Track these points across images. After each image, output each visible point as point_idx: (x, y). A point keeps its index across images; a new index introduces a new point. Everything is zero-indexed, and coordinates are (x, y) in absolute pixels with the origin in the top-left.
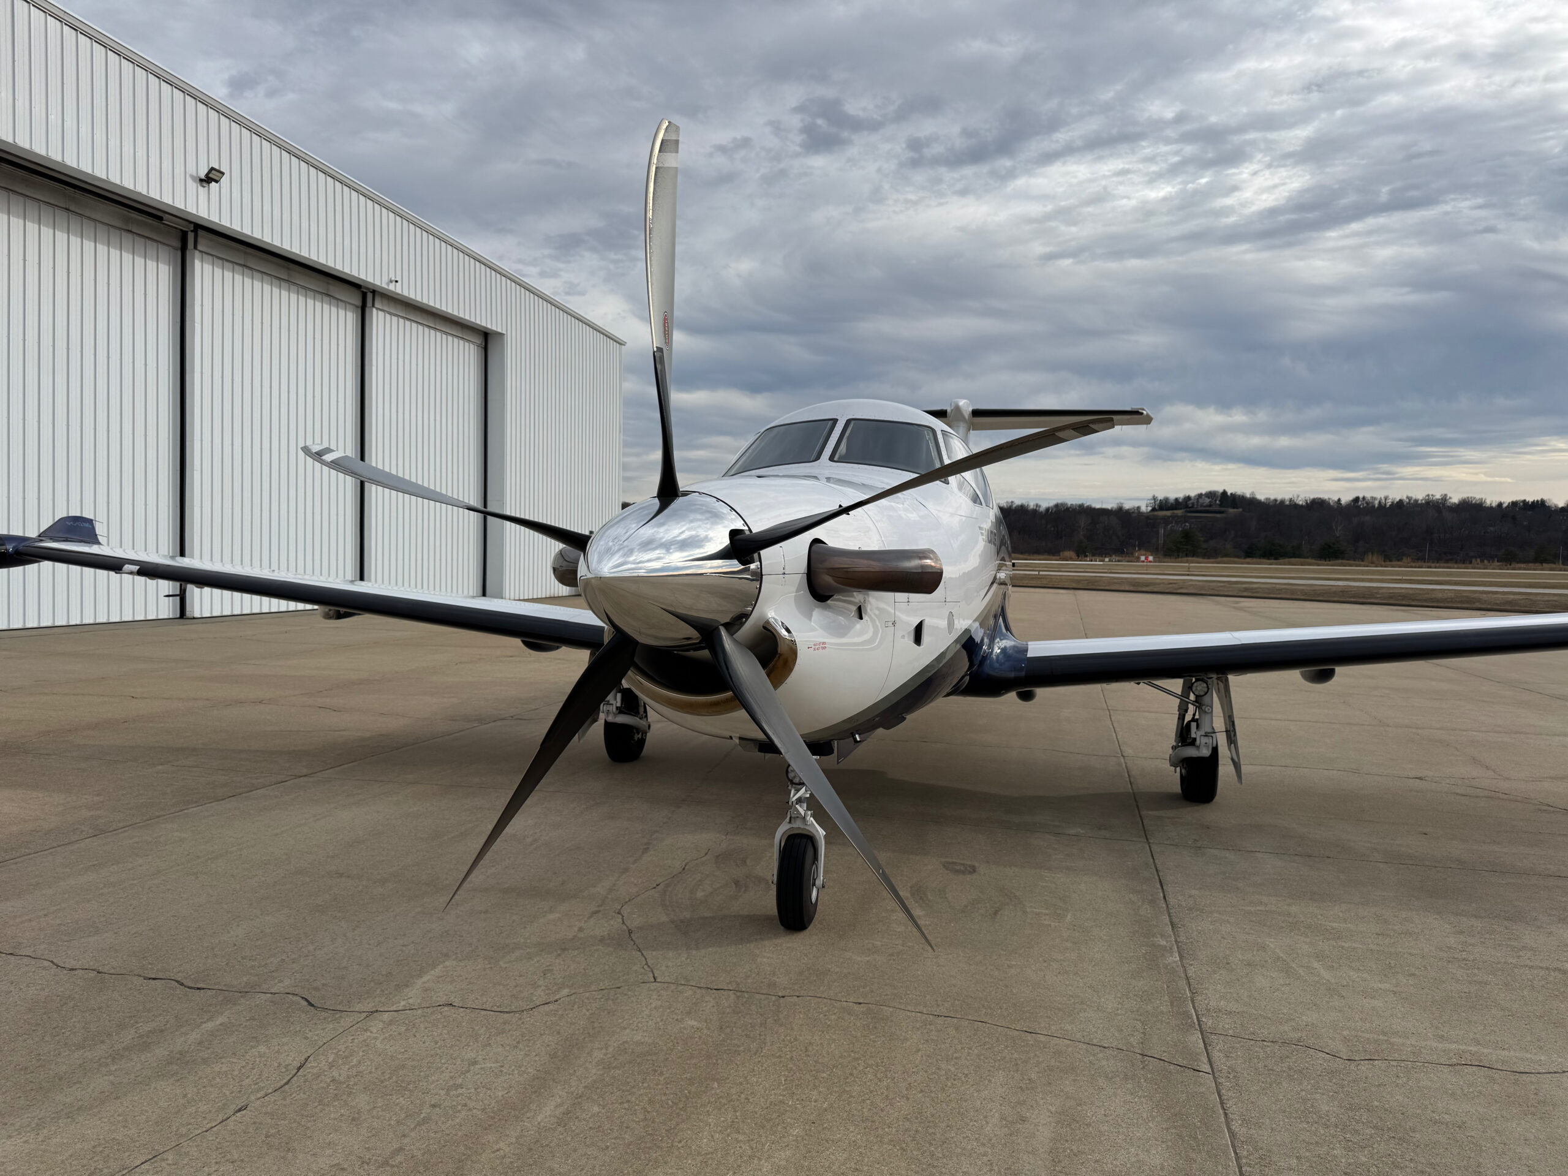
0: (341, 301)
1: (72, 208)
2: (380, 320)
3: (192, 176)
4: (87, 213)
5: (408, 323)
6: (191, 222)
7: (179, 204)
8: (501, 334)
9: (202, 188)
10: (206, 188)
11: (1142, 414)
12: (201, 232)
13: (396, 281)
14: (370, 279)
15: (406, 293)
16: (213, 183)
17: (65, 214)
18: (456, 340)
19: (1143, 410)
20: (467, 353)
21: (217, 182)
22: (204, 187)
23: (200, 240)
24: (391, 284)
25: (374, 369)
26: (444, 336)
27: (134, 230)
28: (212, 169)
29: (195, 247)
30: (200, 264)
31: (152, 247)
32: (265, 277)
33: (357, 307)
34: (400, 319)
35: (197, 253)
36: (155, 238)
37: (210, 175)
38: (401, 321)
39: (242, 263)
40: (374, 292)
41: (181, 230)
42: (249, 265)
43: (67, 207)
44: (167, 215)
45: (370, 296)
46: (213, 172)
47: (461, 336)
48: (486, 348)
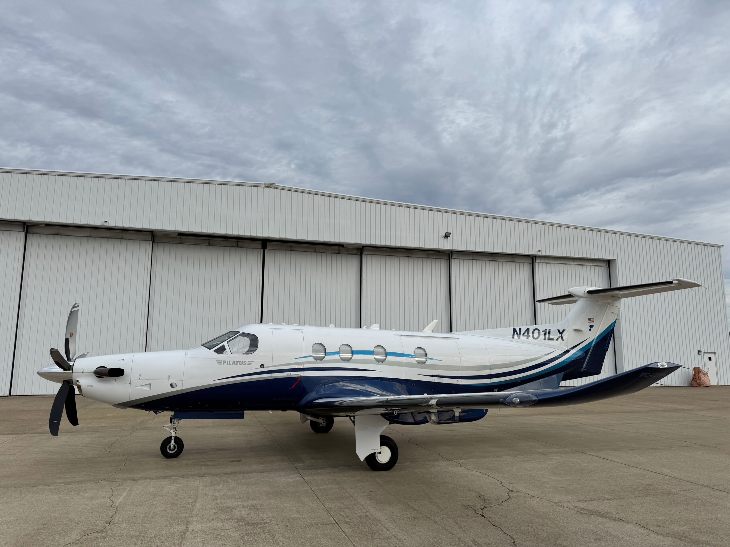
0: (521, 263)
1: (410, 256)
3: (441, 237)
4: (415, 256)
7: (436, 247)
8: (615, 260)
9: (445, 240)
10: (447, 239)
12: (453, 252)
13: (542, 251)
14: (527, 253)
15: (548, 254)
16: (449, 237)
17: (408, 258)
20: (595, 272)
23: (454, 256)
24: (539, 252)
27: (431, 257)
29: (452, 258)
30: (454, 263)
31: (438, 261)
33: (530, 263)
35: (452, 260)
36: (439, 258)
37: (447, 235)
39: (472, 259)
41: (448, 253)
42: (474, 259)
45: (534, 258)
47: (592, 265)
48: (609, 267)
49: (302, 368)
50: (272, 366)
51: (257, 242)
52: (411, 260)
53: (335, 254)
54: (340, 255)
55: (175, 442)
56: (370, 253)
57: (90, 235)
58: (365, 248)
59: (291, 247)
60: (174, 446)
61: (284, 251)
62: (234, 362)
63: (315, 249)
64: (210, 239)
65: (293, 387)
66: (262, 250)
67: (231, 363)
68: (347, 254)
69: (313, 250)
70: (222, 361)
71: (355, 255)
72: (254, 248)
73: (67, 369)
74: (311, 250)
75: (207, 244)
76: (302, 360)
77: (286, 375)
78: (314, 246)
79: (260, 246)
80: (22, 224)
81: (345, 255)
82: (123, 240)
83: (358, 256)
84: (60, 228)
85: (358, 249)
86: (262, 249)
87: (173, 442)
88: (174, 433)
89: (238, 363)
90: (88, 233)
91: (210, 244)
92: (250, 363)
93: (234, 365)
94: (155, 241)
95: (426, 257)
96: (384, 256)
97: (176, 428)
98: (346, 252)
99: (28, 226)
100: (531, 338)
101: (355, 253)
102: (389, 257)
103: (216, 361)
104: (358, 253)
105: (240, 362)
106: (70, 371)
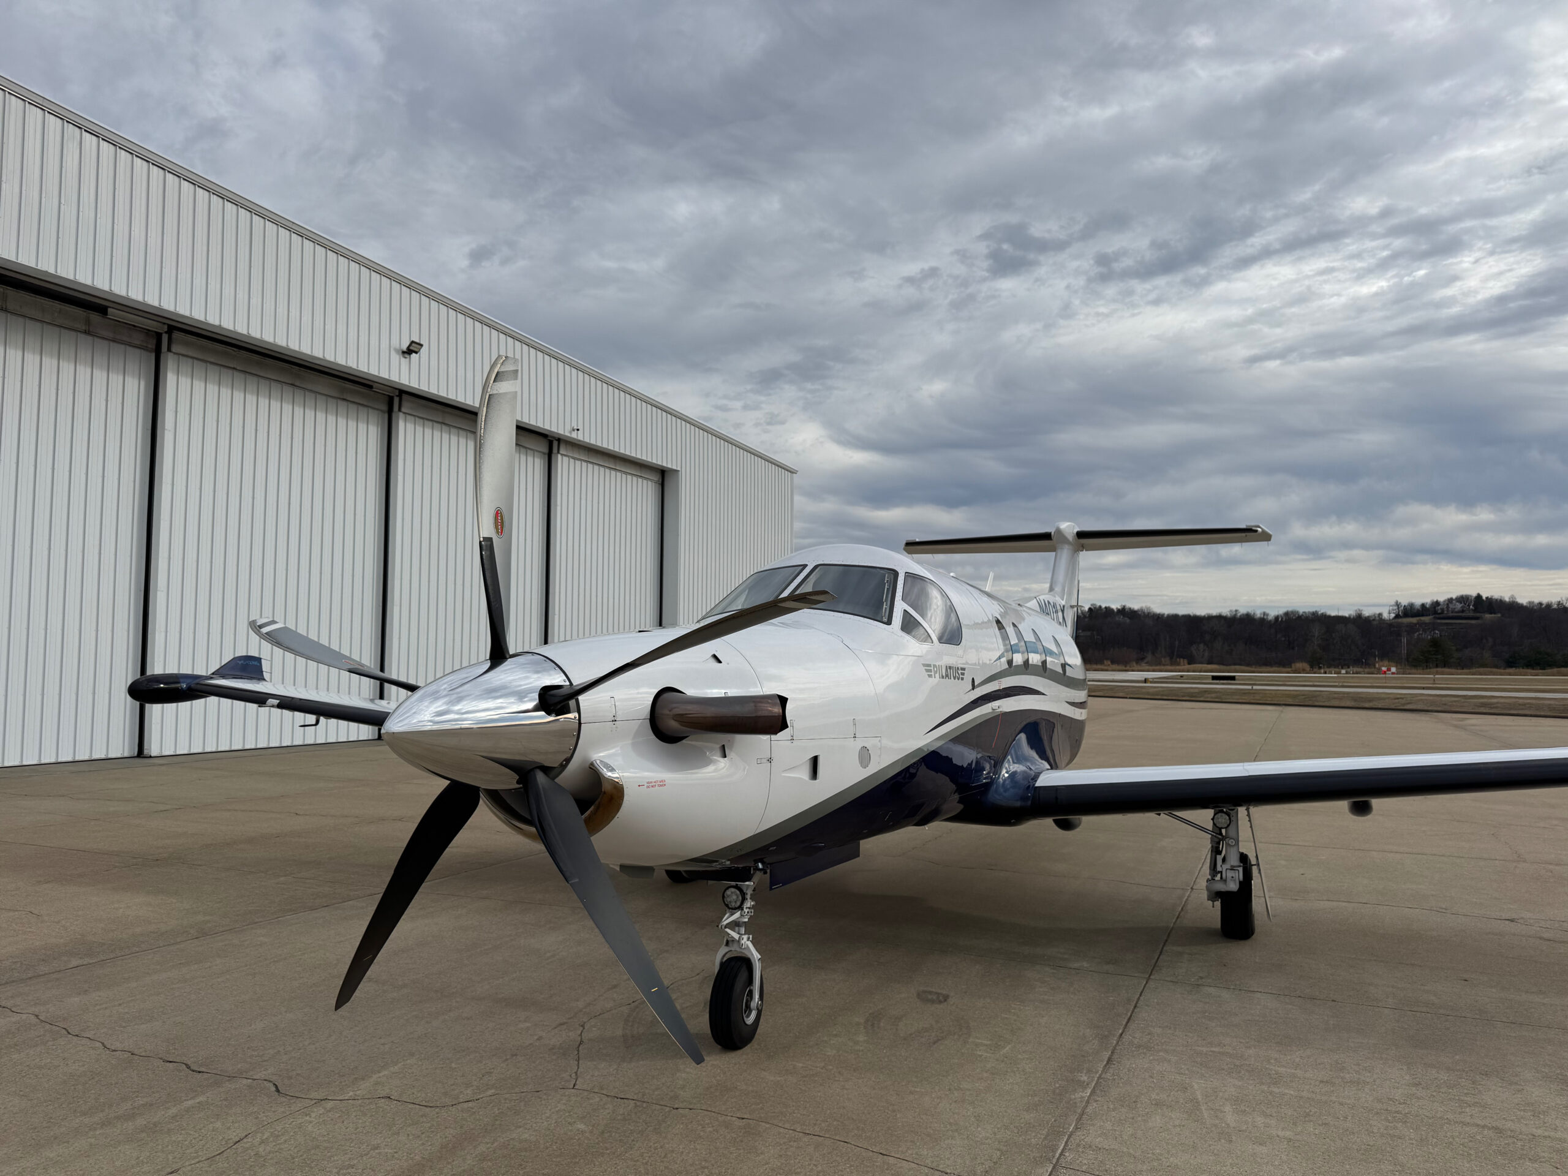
0: (529, 449)
1: (297, 383)
2: (564, 464)
3: (396, 351)
4: (309, 387)
5: (590, 466)
6: (396, 389)
7: (384, 375)
8: (677, 471)
9: (404, 359)
10: (408, 359)
11: (1257, 531)
12: (404, 396)
13: (578, 430)
14: (554, 429)
15: (587, 440)
16: (414, 354)
17: (291, 389)
18: (635, 479)
19: (1259, 527)
20: (644, 491)
21: (416, 353)
22: (405, 358)
23: (404, 403)
24: (573, 432)
25: (559, 508)
26: (624, 476)
27: (348, 399)
28: (413, 342)
29: (400, 410)
30: (403, 424)
31: (363, 411)
32: (461, 432)
33: (544, 454)
34: (583, 463)
35: (401, 415)
36: (365, 403)
37: (411, 348)
38: (584, 464)
39: (441, 421)
40: (559, 440)
41: (389, 396)
42: (446, 422)
44: (376, 384)
45: (555, 444)
46: (413, 345)
47: (640, 475)
48: (663, 485)
50: (981, 685)
52: (300, 395)
53: (73, 333)
54: (90, 338)
56: (190, 354)
58: (176, 335)
62: (947, 668)
67: (943, 673)
68: (114, 340)
70: (930, 666)
71: (138, 351)
77: (991, 710)
81: (106, 342)
83: (146, 352)
85: (148, 333)
89: (952, 672)
92: (963, 673)
93: (947, 679)
95: (335, 395)
96: (230, 372)
98: (110, 336)
101: (137, 342)
102: (242, 375)
103: (925, 665)
104: (150, 346)
105: (953, 668)
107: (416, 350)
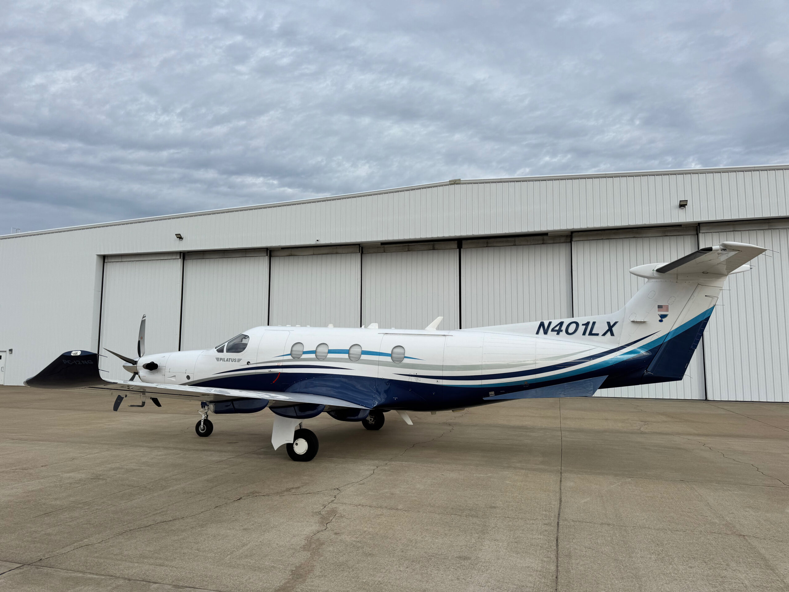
1: (637, 236)
3: (673, 207)
4: (644, 236)
9: (681, 210)
10: (683, 209)
12: (701, 225)
21: (686, 205)
23: (701, 228)
29: (700, 233)
30: (703, 237)
31: (680, 238)
37: (681, 204)
43: (634, 236)
46: (681, 202)
49: (281, 365)
50: (256, 363)
51: (453, 242)
52: (640, 241)
53: (539, 245)
54: (545, 245)
55: (204, 424)
56: (581, 239)
57: (313, 253)
58: (574, 234)
59: (487, 243)
60: (203, 426)
61: (481, 248)
62: (227, 359)
63: (515, 241)
64: (409, 245)
65: (274, 382)
66: (458, 250)
67: (225, 360)
68: (554, 243)
69: (512, 244)
70: (219, 358)
71: (564, 244)
72: (450, 249)
73: (134, 363)
74: (510, 244)
75: (407, 250)
76: (281, 358)
77: (268, 371)
78: (513, 239)
79: (456, 246)
80: (266, 250)
81: (552, 245)
82: (338, 255)
83: (567, 244)
84: (293, 250)
85: (567, 236)
86: (457, 248)
87: (202, 423)
88: (204, 416)
89: (231, 360)
90: (311, 251)
91: (409, 250)
92: (239, 360)
93: (227, 362)
94: (364, 253)
95: (660, 235)
96: (601, 241)
97: (207, 413)
98: (552, 242)
99: (271, 251)
100: (563, 333)
101: (562, 241)
102: (607, 241)
103: (216, 358)
104: (568, 241)
105: (232, 359)
106: (135, 365)
107: (686, 204)
